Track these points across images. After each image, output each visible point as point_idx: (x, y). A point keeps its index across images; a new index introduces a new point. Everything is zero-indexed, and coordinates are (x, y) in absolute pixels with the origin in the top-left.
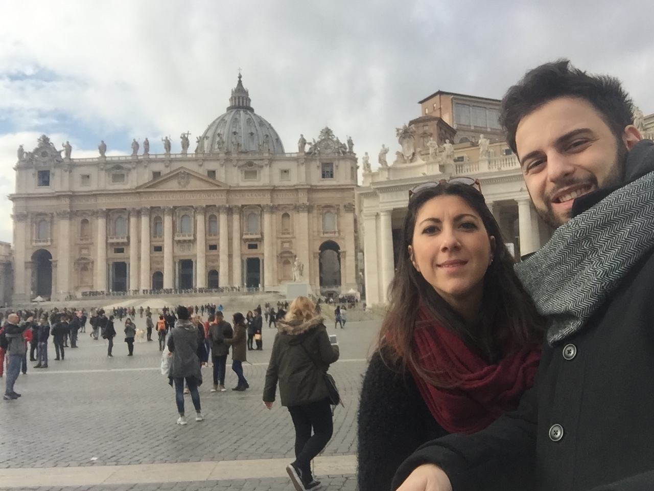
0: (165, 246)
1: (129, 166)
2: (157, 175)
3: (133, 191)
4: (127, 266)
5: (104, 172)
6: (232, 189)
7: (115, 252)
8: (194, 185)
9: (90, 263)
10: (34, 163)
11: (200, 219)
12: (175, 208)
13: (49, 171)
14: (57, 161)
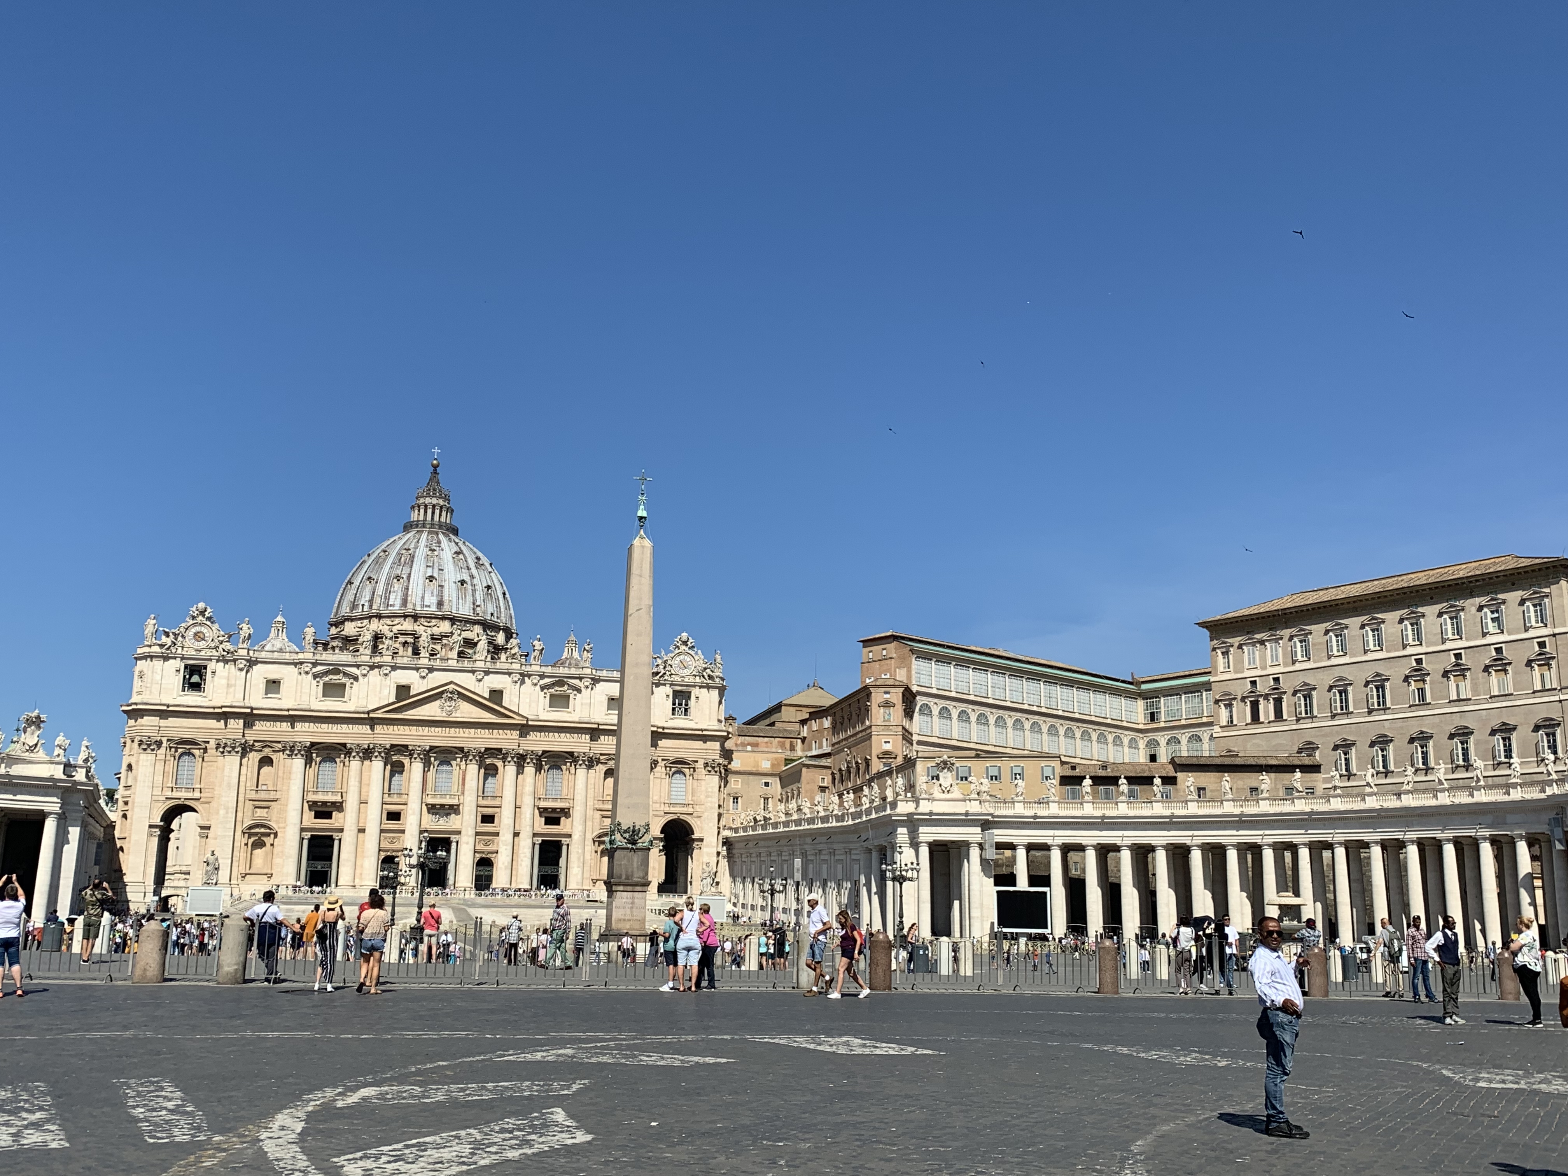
0: (410, 812)
1: (354, 670)
2: (403, 690)
3: (362, 716)
4: (336, 843)
5: (310, 676)
6: (530, 723)
7: (316, 817)
8: (466, 712)
9: (272, 836)
10: (180, 651)
11: (473, 769)
12: (432, 748)
13: (205, 667)
14: (224, 650)
